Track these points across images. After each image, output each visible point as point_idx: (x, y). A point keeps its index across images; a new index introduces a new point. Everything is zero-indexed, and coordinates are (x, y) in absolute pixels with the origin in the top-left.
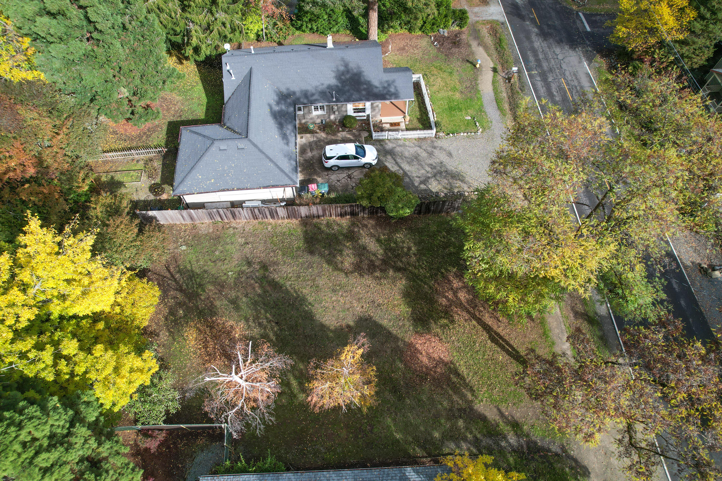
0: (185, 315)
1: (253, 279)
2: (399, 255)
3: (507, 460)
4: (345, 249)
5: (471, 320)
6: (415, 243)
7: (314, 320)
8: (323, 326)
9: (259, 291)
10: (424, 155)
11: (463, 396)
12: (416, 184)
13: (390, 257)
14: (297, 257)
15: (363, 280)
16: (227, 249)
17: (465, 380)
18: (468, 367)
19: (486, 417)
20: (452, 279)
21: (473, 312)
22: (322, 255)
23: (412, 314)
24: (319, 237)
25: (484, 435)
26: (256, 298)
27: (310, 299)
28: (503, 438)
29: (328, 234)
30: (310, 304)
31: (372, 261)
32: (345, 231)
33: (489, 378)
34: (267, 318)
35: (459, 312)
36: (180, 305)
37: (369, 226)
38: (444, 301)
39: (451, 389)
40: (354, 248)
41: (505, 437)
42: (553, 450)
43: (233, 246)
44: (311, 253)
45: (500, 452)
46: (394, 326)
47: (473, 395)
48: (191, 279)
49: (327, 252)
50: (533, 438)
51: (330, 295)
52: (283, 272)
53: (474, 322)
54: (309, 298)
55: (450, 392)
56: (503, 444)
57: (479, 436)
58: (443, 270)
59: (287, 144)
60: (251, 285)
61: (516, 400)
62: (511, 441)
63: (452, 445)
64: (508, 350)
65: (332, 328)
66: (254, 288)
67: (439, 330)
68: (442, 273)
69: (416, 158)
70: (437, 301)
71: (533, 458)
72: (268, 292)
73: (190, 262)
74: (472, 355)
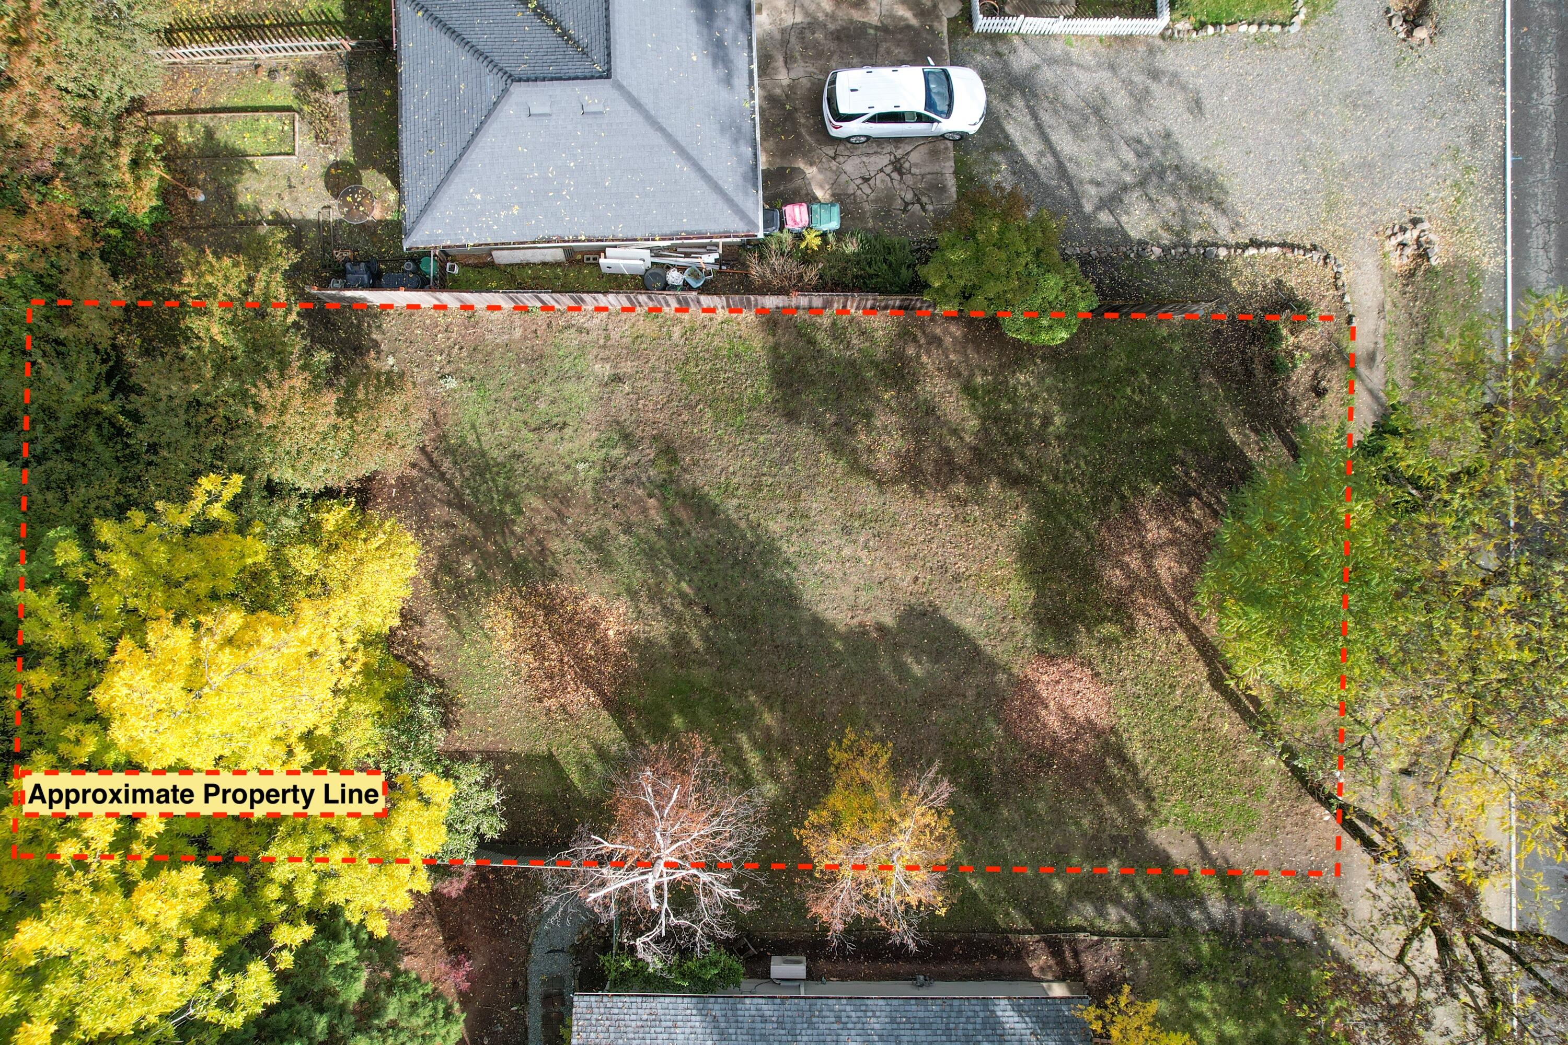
0: (482, 576)
1: (641, 484)
2: (1017, 437)
3: (1198, 949)
4: (879, 409)
5: (1174, 630)
6: (1063, 405)
7: (797, 608)
8: (818, 623)
9: (660, 520)
10: (1121, 100)
11: (1127, 810)
12: (1088, 208)
13: (994, 443)
14: (755, 428)
15: (920, 504)
16: (566, 394)
17: (1136, 774)
18: (1149, 745)
19: (1168, 857)
20: (1144, 515)
21: (1182, 609)
22: (818, 427)
23: (1035, 605)
24: (811, 368)
25: (1158, 896)
26: (653, 537)
27: (789, 550)
28: (1197, 903)
29: (835, 362)
30: (788, 562)
31: (946, 451)
32: (880, 354)
33: (1190, 773)
34: (682, 595)
35: (1150, 610)
36: (465, 544)
37: (948, 340)
38: (1116, 577)
39: (1104, 791)
40: (904, 410)
41: (1201, 903)
42: (1296, 932)
43: (582, 387)
44: (791, 416)
45: (1184, 932)
46: (988, 635)
47: (1149, 807)
48: (482, 475)
49: (830, 418)
50: (1260, 907)
51: (836, 542)
52: (717, 470)
53: (1181, 636)
54: (785, 548)
55: (1102, 798)
56: (1196, 915)
57: (1147, 895)
58: (1125, 490)
59: (728, 81)
60: (638, 501)
61: (1240, 826)
62: (1213, 910)
63: (1089, 910)
64: (1247, 708)
65: (841, 628)
66: (644, 510)
67: (1094, 651)
68: (1123, 497)
69: (1097, 111)
70: (1098, 578)
71: (1250, 946)
72: (681, 524)
73: (473, 427)
74: (1161, 718)
